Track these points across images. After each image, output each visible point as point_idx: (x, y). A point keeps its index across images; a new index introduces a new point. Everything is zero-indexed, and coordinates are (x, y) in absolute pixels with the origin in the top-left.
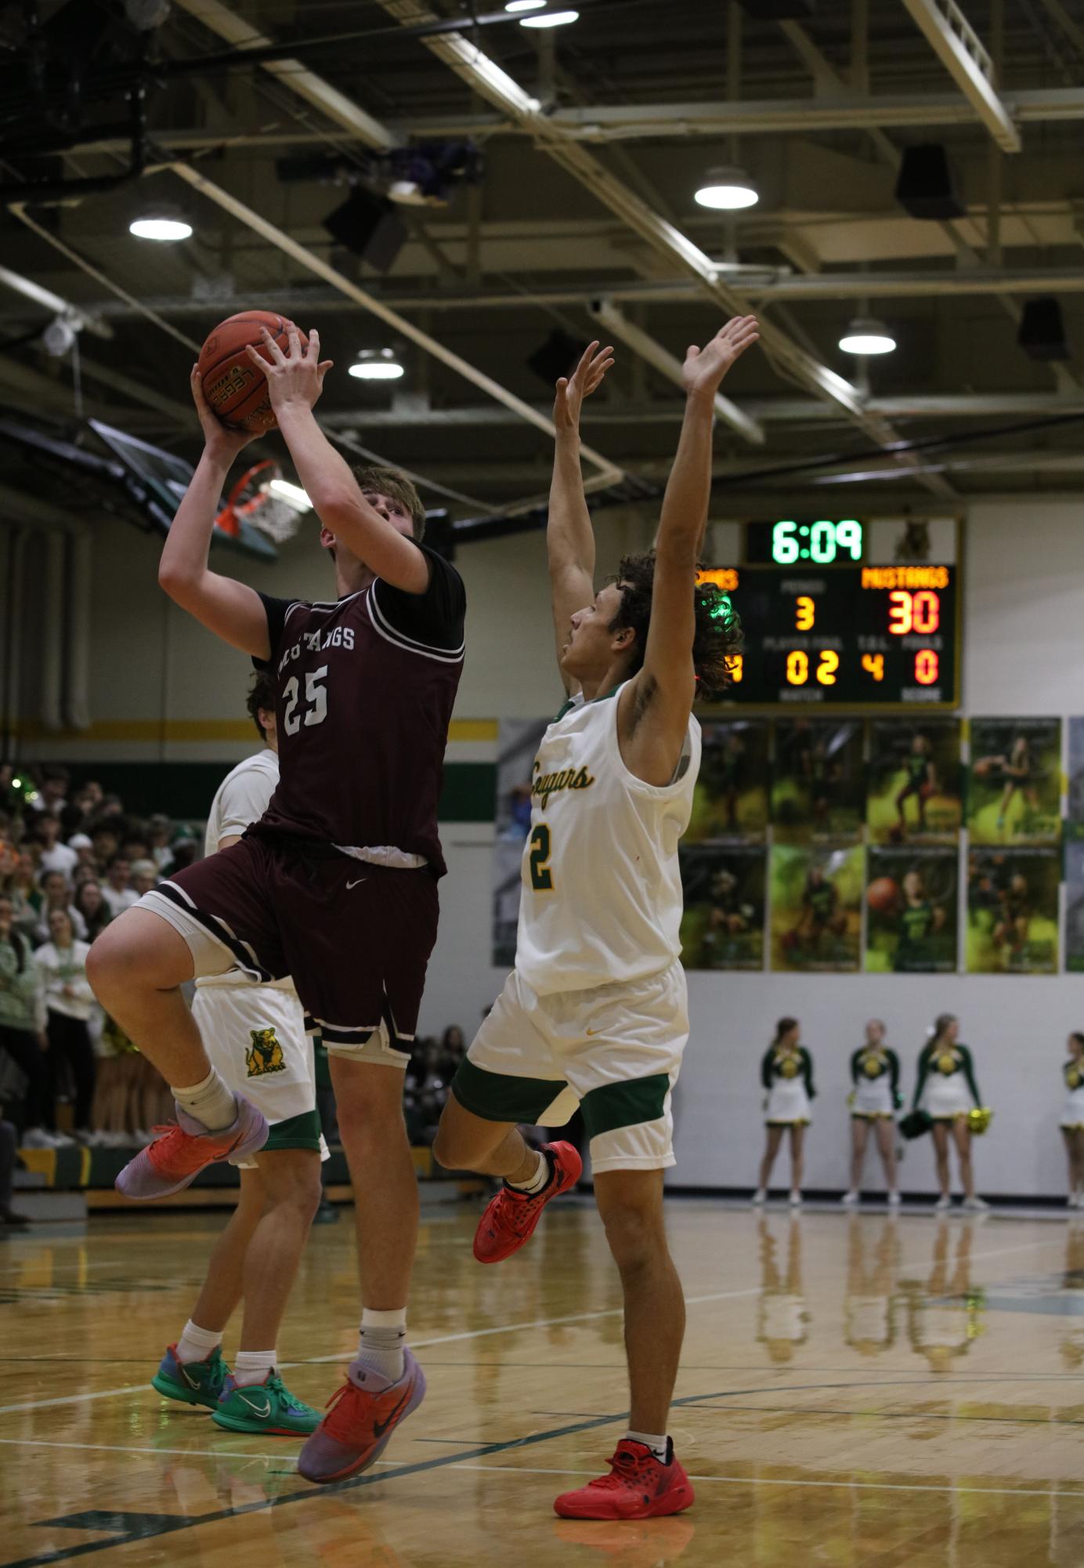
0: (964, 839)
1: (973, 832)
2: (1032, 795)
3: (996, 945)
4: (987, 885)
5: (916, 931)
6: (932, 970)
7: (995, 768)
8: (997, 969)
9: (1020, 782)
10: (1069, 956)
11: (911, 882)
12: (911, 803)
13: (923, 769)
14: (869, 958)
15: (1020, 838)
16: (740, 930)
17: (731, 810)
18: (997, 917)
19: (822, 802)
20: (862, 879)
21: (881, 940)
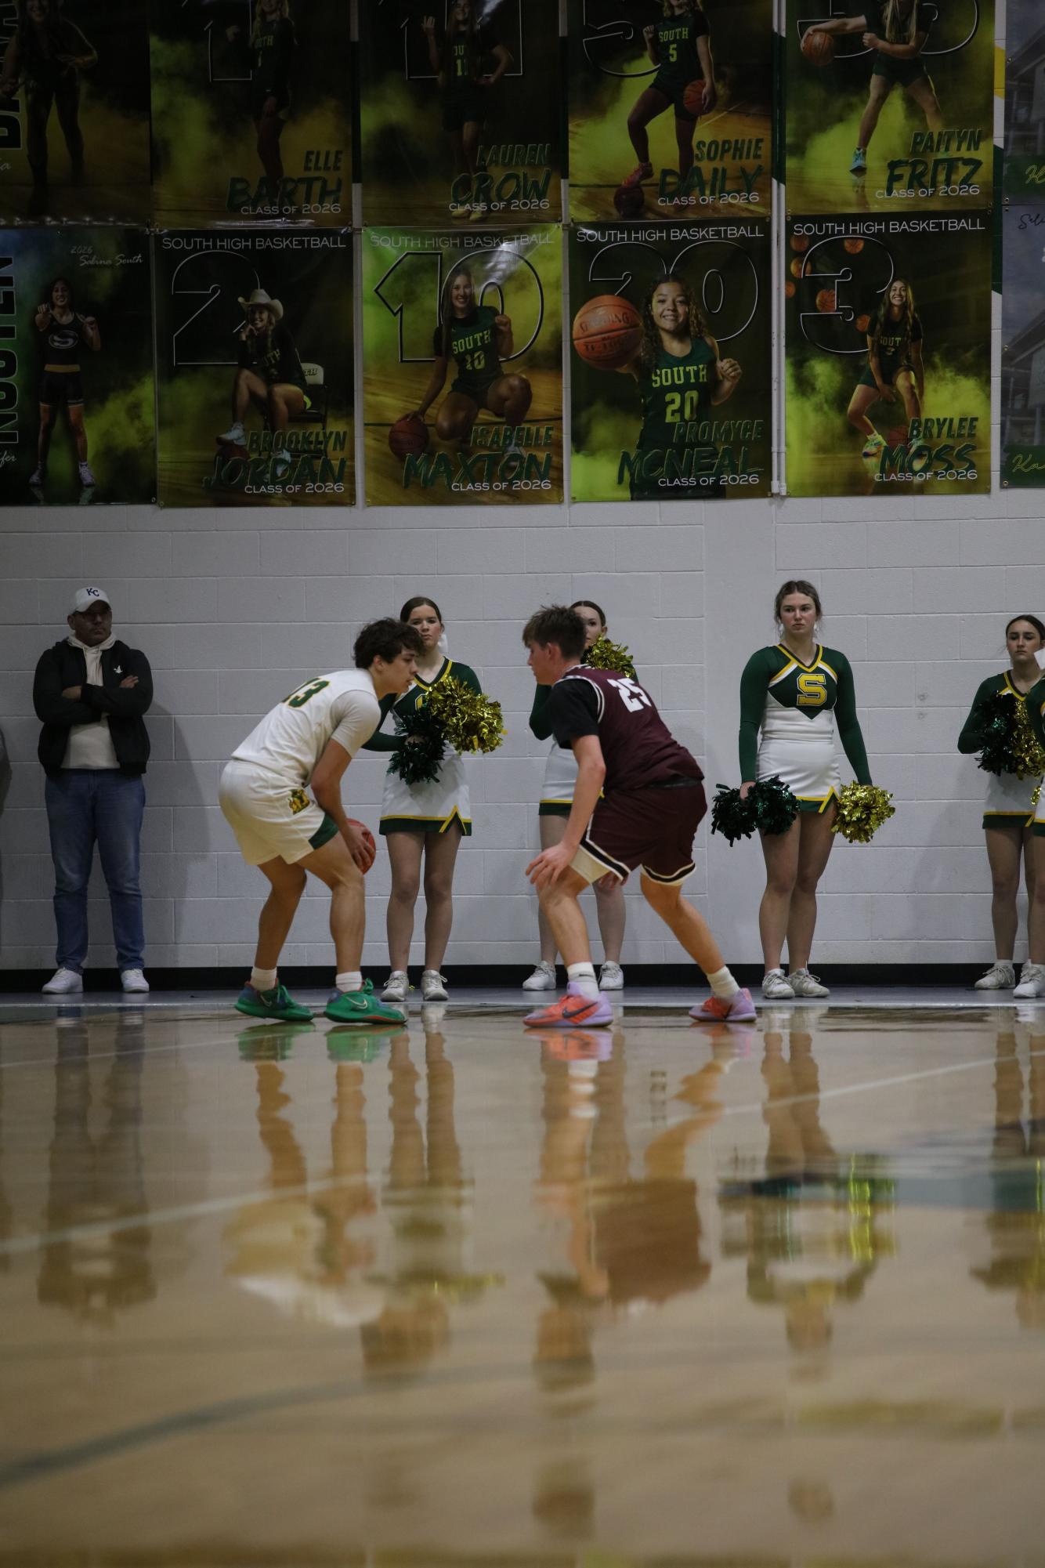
0: (780, 204)
1: (800, 188)
2: (927, 100)
3: (854, 433)
4: (830, 303)
5: (677, 408)
6: (717, 492)
7: (846, 41)
8: (856, 485)
9: (900, 72)
10: (1009, 450)
11: (665, 302)
12: (662, 128)
13: (688, 49)
14: (576, 469)
15: (902, 197)
16: (299, 417)
17: (270, 153)
18: (853, 372)
19: (468, 129)
20: (560, 300)
21: (602, 432)
